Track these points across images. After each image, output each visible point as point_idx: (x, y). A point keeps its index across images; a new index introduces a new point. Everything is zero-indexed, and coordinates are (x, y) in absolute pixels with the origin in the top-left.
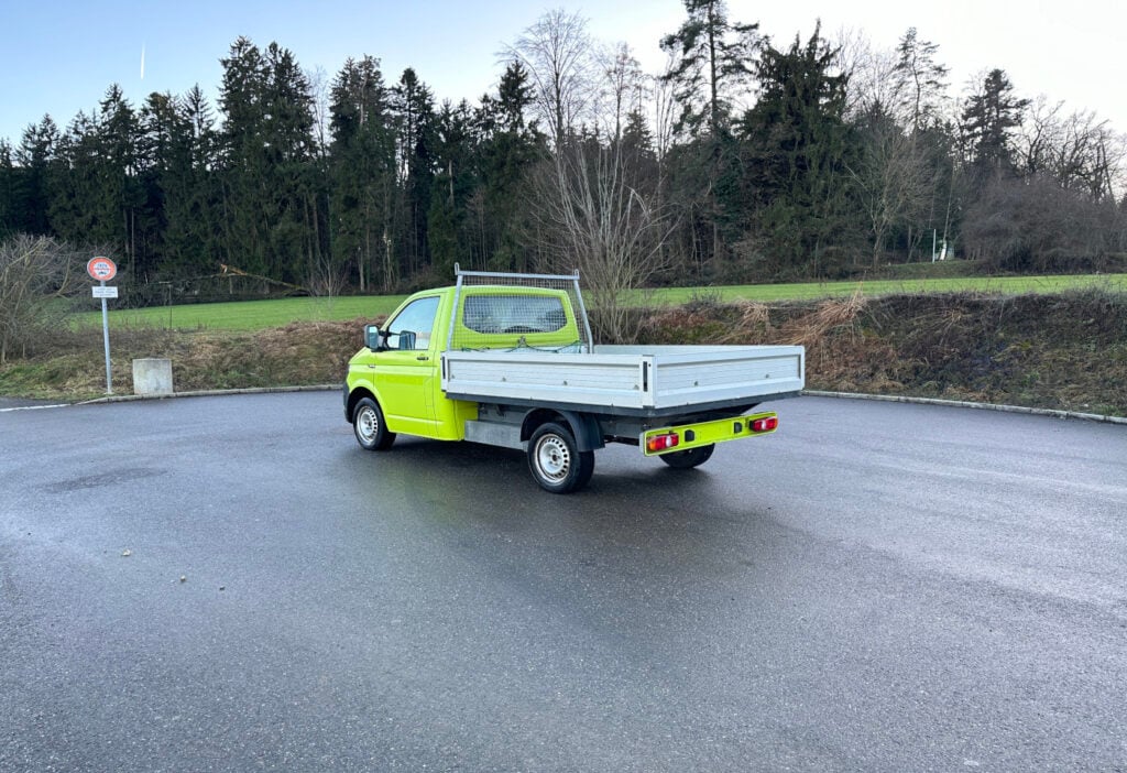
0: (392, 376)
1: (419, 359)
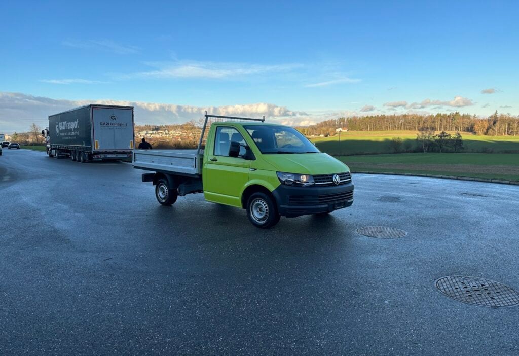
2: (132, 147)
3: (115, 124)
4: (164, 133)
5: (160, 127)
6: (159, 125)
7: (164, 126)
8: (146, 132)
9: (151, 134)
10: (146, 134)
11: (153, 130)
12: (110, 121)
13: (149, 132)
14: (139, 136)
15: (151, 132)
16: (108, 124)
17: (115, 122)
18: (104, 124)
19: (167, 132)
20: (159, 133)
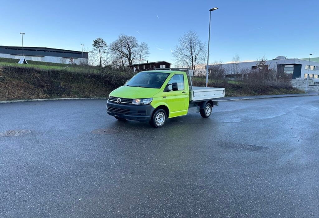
0: (174, 99)
1: (183, 93)
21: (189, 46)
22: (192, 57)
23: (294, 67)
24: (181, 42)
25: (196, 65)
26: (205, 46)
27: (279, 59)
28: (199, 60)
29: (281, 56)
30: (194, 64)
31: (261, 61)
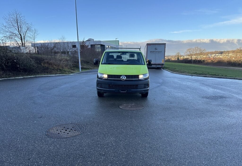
2: (163, 62)
3: (156, 52)
4: (225, 55)
5: (224, 52)
6: (223, 51)
7: (226, 51)
8: (215, 55)
9: (218, 56)
10: (215, 56)
11: (219, 53)
12: (154, 50)
13: (217, 55)
14: (211, 57)
15: (218, 55)
16: (153, 52)
17: (157, 51)
18: (152, 52)
19: (227, 54)
20: (222, 55)
21: (16, 25)
22: (21, 35)
23: (101, 47)
24: (6, 20)
25: (25, 43)
26: (31, 26)
27: (90, 41)
28: (27, 38)
29: (91, 39)
30: (23, 42)
31: (83, 41)
